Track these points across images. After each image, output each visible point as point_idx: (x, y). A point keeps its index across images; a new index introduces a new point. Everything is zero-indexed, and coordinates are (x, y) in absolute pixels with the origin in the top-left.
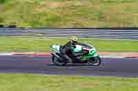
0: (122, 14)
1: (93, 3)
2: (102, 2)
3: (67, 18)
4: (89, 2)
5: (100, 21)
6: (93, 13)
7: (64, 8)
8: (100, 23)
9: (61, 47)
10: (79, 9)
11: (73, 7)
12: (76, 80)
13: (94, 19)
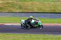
0: (30, 6)
1: (17, 1)
2: (21, 1)
3: (5, 8)
4: (15, 1)
5: (20, 9)
6: (17, 6)
7: (4, 4)
8: (20, 10)
9: (25, 20)
10: (10, 4)
11: (8, 3)
12: (9, 35)
13: (17, 8)
